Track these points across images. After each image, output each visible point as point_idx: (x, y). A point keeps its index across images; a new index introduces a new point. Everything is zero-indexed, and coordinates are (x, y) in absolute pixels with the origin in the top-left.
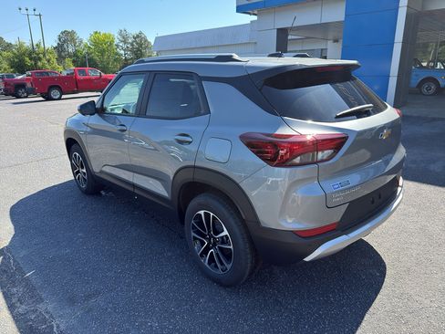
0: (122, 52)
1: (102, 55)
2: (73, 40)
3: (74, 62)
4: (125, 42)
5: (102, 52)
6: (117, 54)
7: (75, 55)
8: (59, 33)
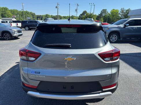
0: (120, 16)
1: (113, 17)
2: (105, 12)
3: (104, 19)
4: (122, 12)
5: (113, 16)
6: (119, 16)
7: (105, 16)
8: (102, 10)
